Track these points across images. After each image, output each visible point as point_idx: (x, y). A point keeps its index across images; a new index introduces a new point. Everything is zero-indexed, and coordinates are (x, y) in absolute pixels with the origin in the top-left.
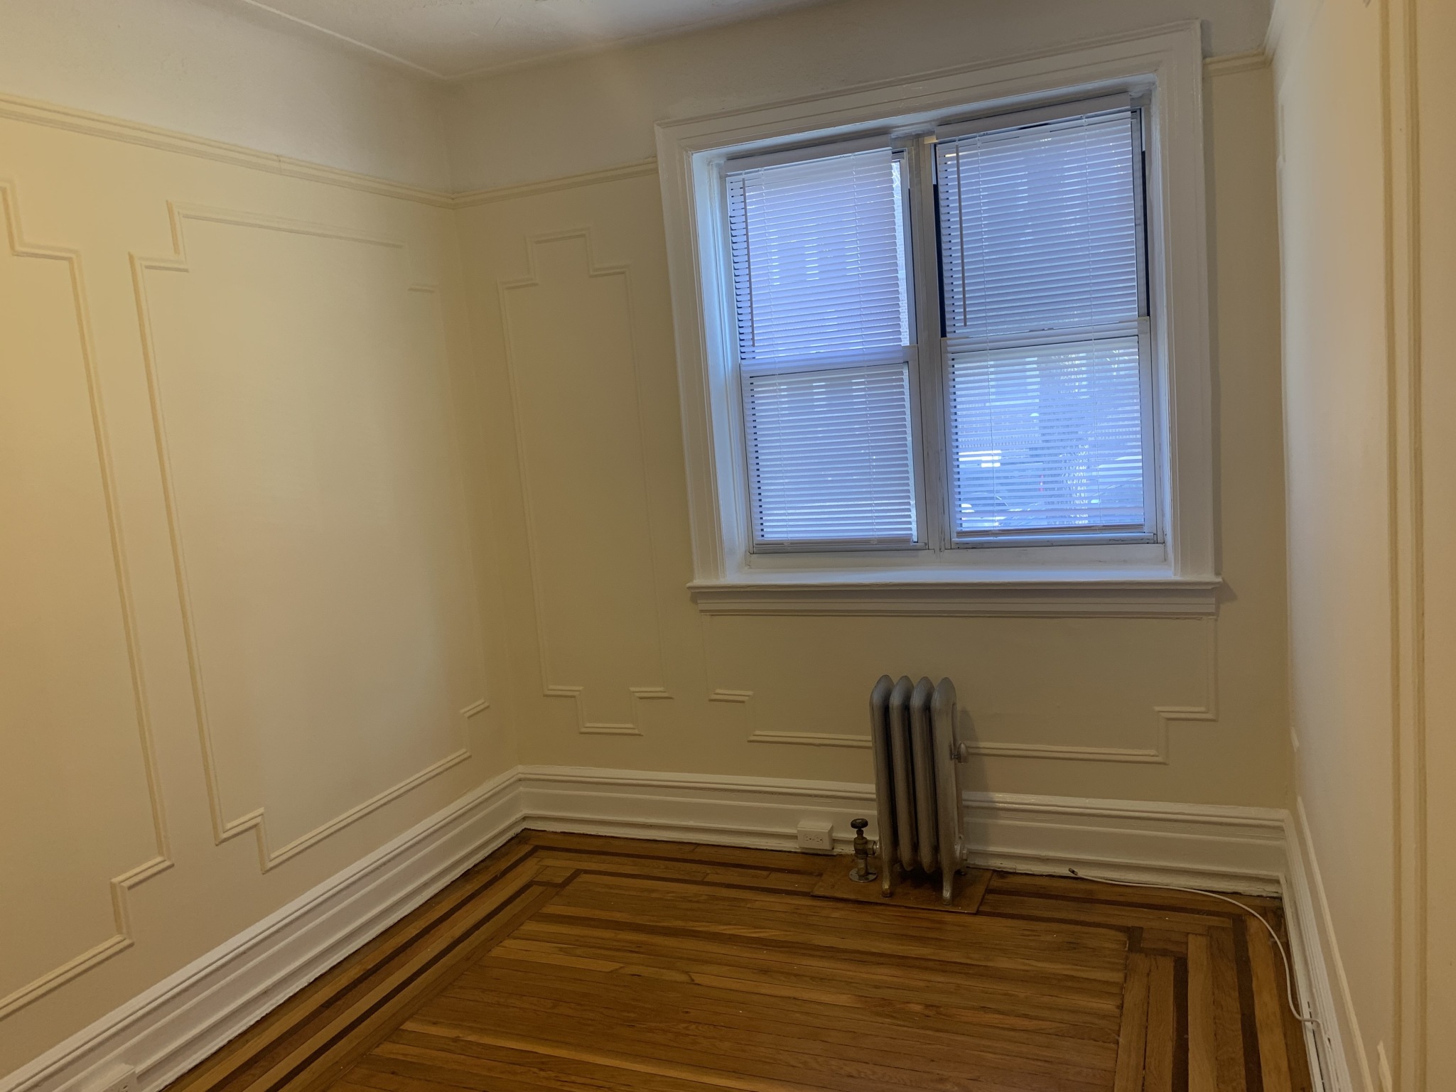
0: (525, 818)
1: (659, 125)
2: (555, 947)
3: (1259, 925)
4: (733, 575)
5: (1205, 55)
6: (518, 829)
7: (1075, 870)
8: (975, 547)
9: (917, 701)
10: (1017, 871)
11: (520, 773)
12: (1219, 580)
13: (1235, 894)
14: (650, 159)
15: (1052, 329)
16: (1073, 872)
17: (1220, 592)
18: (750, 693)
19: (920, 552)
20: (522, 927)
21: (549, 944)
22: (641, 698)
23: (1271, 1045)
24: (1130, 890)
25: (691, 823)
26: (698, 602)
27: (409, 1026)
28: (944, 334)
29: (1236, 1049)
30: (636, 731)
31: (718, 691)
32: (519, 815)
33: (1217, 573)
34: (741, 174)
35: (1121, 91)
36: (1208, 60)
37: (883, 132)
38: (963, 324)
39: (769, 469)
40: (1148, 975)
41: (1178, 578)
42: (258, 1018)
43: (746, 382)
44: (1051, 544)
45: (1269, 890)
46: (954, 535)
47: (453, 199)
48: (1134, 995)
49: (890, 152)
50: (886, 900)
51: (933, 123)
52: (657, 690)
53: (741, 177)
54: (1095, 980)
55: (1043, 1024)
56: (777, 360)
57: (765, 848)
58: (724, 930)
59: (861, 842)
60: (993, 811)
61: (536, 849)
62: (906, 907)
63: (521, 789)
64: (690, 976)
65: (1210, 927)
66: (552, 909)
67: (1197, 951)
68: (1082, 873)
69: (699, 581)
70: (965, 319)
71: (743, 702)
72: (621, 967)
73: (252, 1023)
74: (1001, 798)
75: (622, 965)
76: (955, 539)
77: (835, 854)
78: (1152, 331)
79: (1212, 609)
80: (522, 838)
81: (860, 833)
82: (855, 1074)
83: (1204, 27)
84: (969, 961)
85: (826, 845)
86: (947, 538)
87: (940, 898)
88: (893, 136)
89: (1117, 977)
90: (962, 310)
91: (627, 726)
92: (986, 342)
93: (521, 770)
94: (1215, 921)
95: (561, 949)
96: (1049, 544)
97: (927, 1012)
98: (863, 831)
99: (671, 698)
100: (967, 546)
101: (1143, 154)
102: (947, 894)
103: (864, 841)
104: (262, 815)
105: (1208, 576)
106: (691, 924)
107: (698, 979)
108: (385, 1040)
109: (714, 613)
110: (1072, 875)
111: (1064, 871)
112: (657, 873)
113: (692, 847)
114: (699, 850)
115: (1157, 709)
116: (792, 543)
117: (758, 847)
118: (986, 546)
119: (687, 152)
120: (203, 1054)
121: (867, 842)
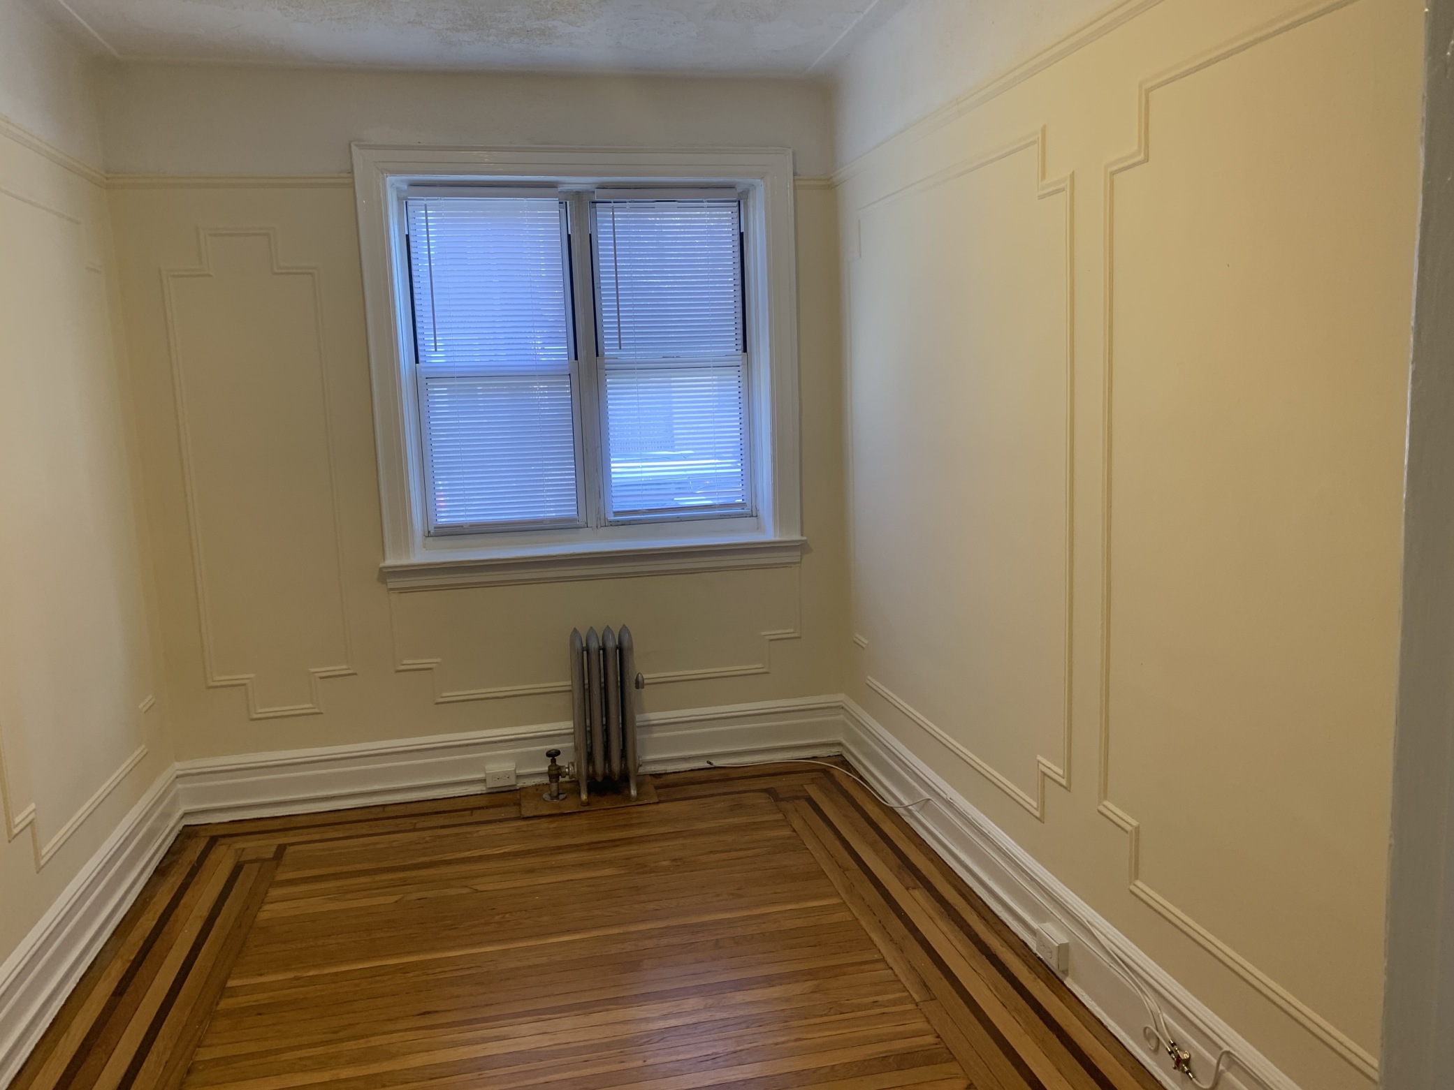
0: (185, 815)
1: (356, 145)
2: (325, 899)
3: (839, 771)
4: (421, 555)
5: (795, 174)
6: (180, 827)
7: (712, 762)
8: (624, 524)
9: (611, 644)
10: (668, 772)
11: (178, 770)
12: (804, 538)
13: (814, 758)
14: (346, 175)
15: (679, 357)
16: (710, 763)
17: (802, 547)
18: (438, 660)
19: (581, 529)
20: (269, 894)
21: (318, 898)
22: (322, 678)
23: (888, 828)
24: (748, 769)
25: (376, 787)
26: (388, 581)
27: (231, 983)
28: (597, 355)
29: (874, 835)
30: (316, 710)
31: (406, 662)
32: (180, 813)
33: (802, 535)
34: (423, 200)
35: (731, 187)
36: (796, 177)
37: (552, 185)
38: (618, 348)
39: (443, 461)
40: (797, 811)
41: (777, 539)
42: (51, 1021)
43: (421, 382)
44: (679, 520)
45: (834, 751)
46: (612, 514)
47: (107, 178)
48: (797, 824)
49: (558, 202)
50: (587, 808)
51: (594, 185)
52: (341, 668)
53: (425, 202)
54: (766, 821)
55: (758, 851)
56: (456, 364)
57: (452, 796)
58: (471, 854)
59: (554, 768)
60: (649, 727)
61: (214, 840)
62: (604, 809)
63: (179, 786)
64: (471, 888)
65: (812, 779)
66: (282, 876)
67: (813, 791)
68: (716, 763)
69: (391, 561)
70: (620, 343)
71: (430, 669)
72: (403, 897)
73: (47, 1025)
74: (655, 716)
75: (402, 895)
76: (612, 518)
77: (518, 788)
78: (748, 364)
79: (798, 559)
80: (187, 834)
81: (554, 761)
82: (657, 908)
83: (794, 154)
84: (676, 830)
85: (512, 781)
86: (602, 517)
87: (629, 797)
88: (560, 189)
89: (780, 816)
90: (618, 337)
91: (307, 706)
92: (634, 363)
93: (178, 767)
94: (813, 775)
95: (330, 899)
96: (679, 519)
97: (675, 864)
98: (555, 759)
99: (355, 674)
100: (618, 523)
101: (741, 235)
102: (633, 792)
103: (557, 767)
104: (34, 810)
105: (796, 537)
106: (440, 856)
107: (479, 888)
108: (220, 998)
109: (402, 591)
110: (708, 766)
111: (704, 764)
112: (364, 832)
113: (381, 809)
114: (387, 809)
115: (763, 633)
116: (471, 526)
117: (446, 797)
118: (632, 522)
119: (383, 174)
120: (21, 1059)
121: (560, 768)
